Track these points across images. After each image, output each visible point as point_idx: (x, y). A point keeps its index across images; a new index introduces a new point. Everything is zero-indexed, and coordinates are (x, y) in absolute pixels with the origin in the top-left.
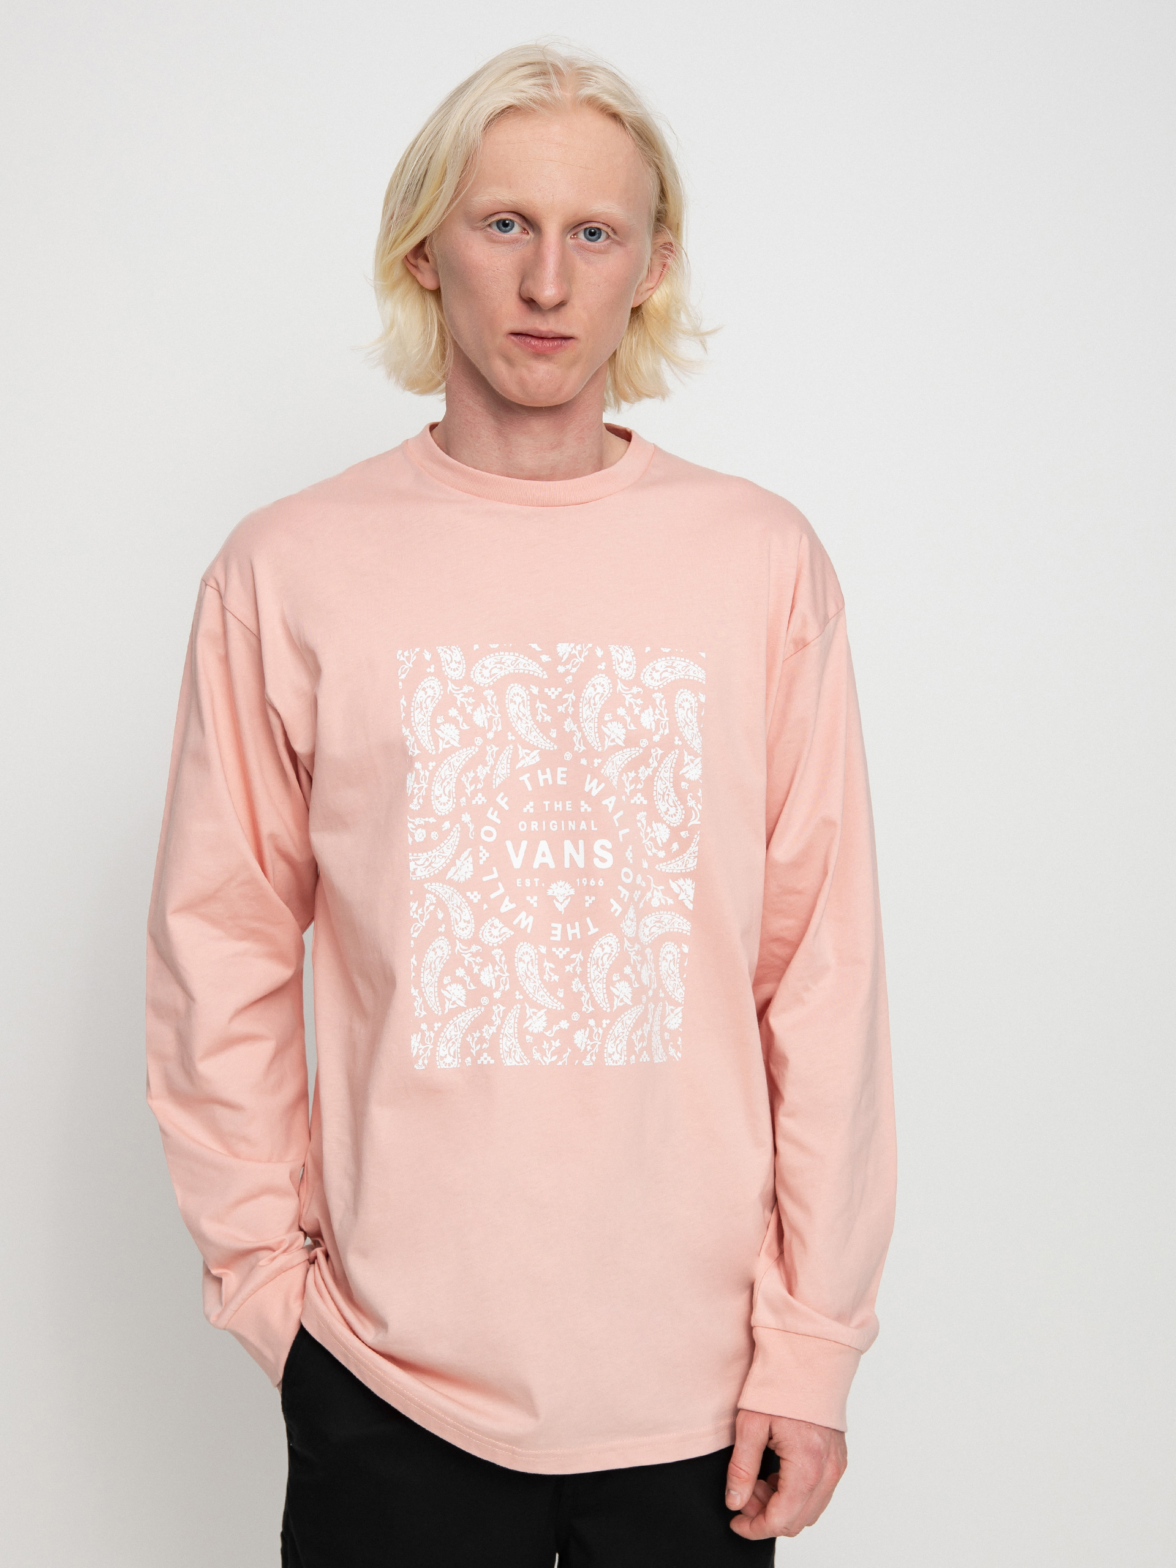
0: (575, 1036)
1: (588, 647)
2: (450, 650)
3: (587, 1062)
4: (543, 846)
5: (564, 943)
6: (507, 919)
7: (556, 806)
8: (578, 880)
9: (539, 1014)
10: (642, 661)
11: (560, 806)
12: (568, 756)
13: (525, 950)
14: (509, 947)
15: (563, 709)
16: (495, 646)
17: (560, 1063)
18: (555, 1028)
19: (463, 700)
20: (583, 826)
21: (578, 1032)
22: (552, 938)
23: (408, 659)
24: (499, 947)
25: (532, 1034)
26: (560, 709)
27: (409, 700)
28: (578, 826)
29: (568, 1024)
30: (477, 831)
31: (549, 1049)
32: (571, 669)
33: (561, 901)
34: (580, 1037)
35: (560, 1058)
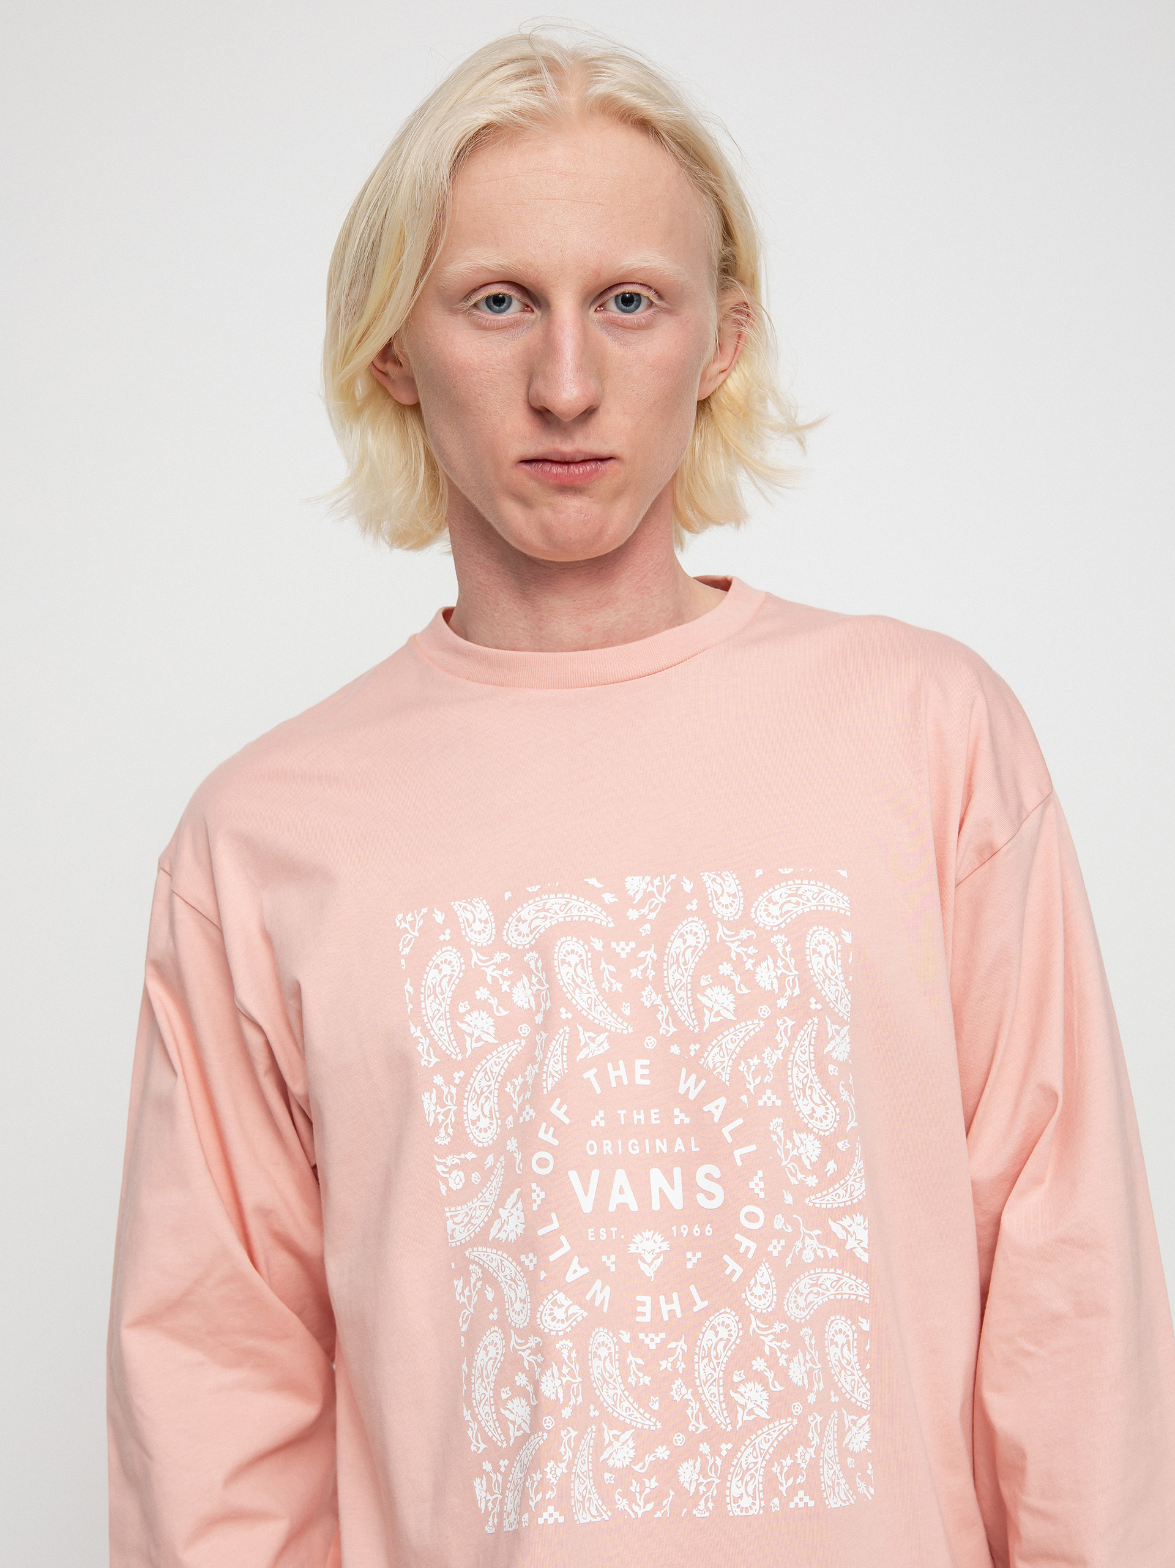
0: (681, 1471)
1: (670, 880)
2: (471, 903)
3: (701, 1511)
4: (621, 1177)
5: (656, 1325)
6: (577, 1292)
7: (636, 1117)
8: (674, 1228)
9: (623, 1438)
10: (751, 891)
11: (642, 1117)
12: (650, 1042)
13: (602, 1339)
14: (581, 1335)
15: (640, 973)
16: (535, 889)
17: (659, 1514)
18: (649, 1459)
19: (496, 973)
20: (679, 1145)
21: (685, 1465)
22: (639, 1319)
23: (412, 925)
24: (566, 1336)
25: (613, 1470)
26: (635, 973)
27: (417, 985)
28: (671, 1146)
29: (668, 1452)
30: (526, 1161)
31: (641, 1493)
32: (648, 914)
33: (649, 1261)
34: (687, 1473)
35: (658, 1506)
